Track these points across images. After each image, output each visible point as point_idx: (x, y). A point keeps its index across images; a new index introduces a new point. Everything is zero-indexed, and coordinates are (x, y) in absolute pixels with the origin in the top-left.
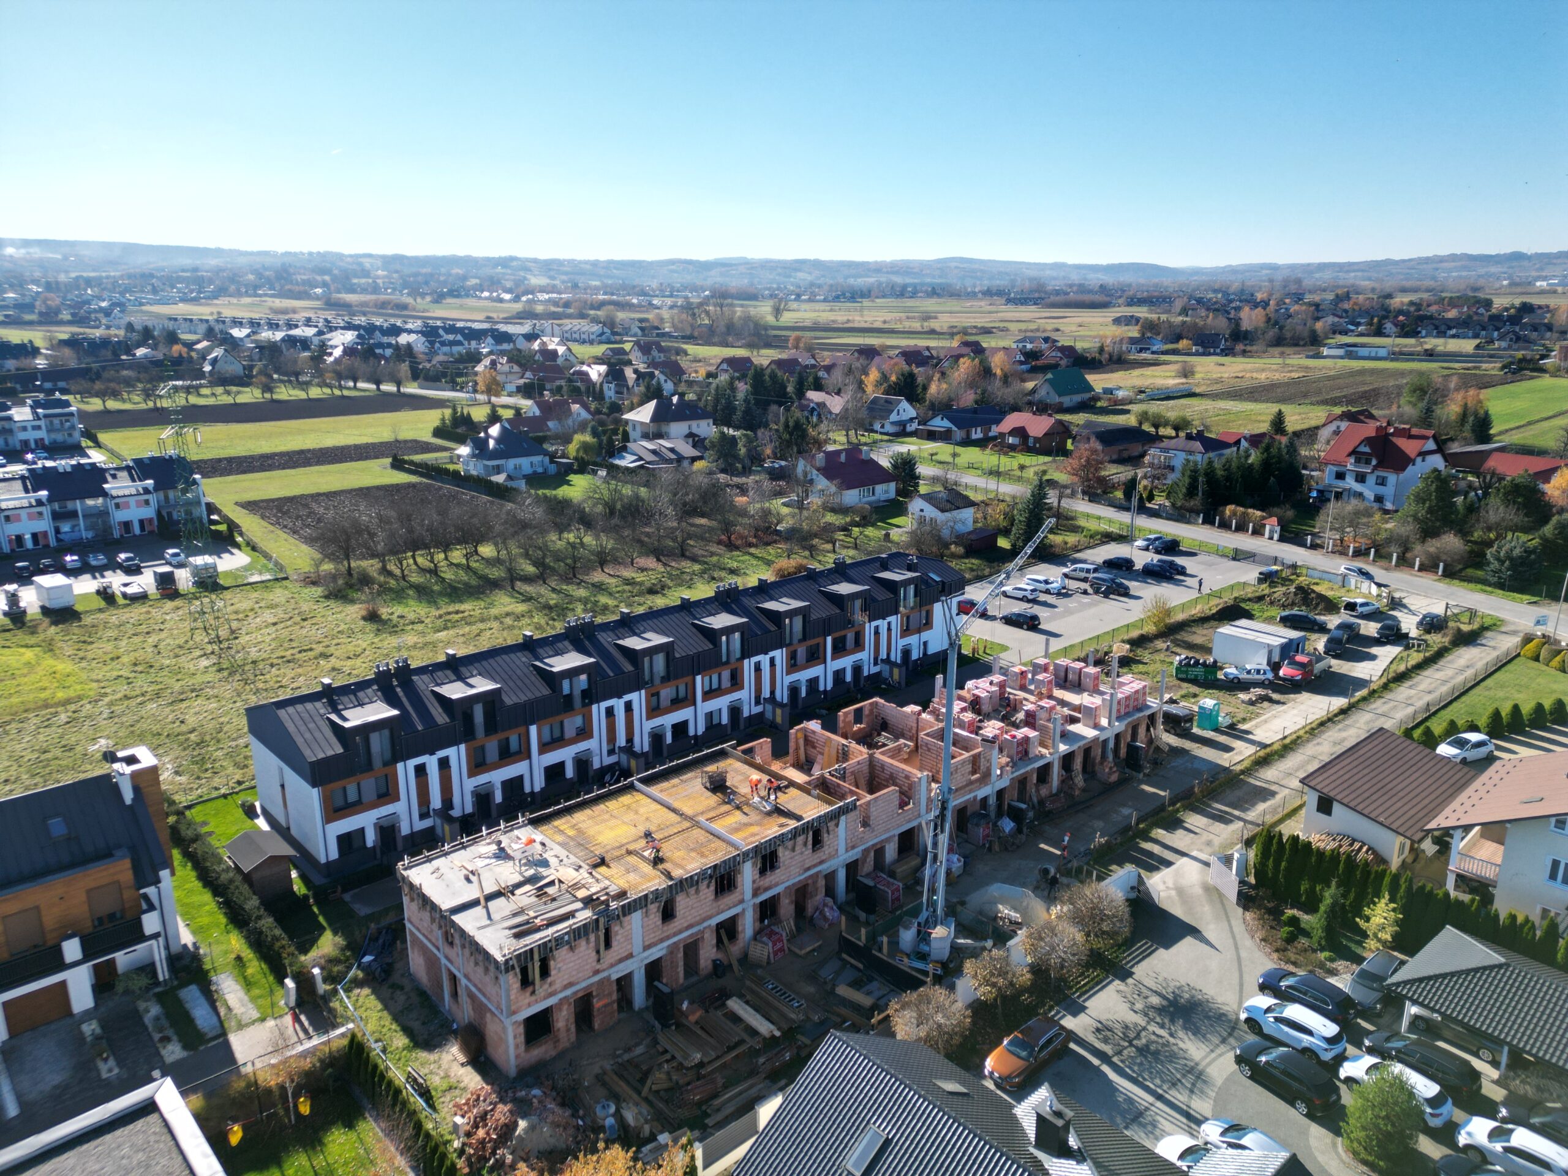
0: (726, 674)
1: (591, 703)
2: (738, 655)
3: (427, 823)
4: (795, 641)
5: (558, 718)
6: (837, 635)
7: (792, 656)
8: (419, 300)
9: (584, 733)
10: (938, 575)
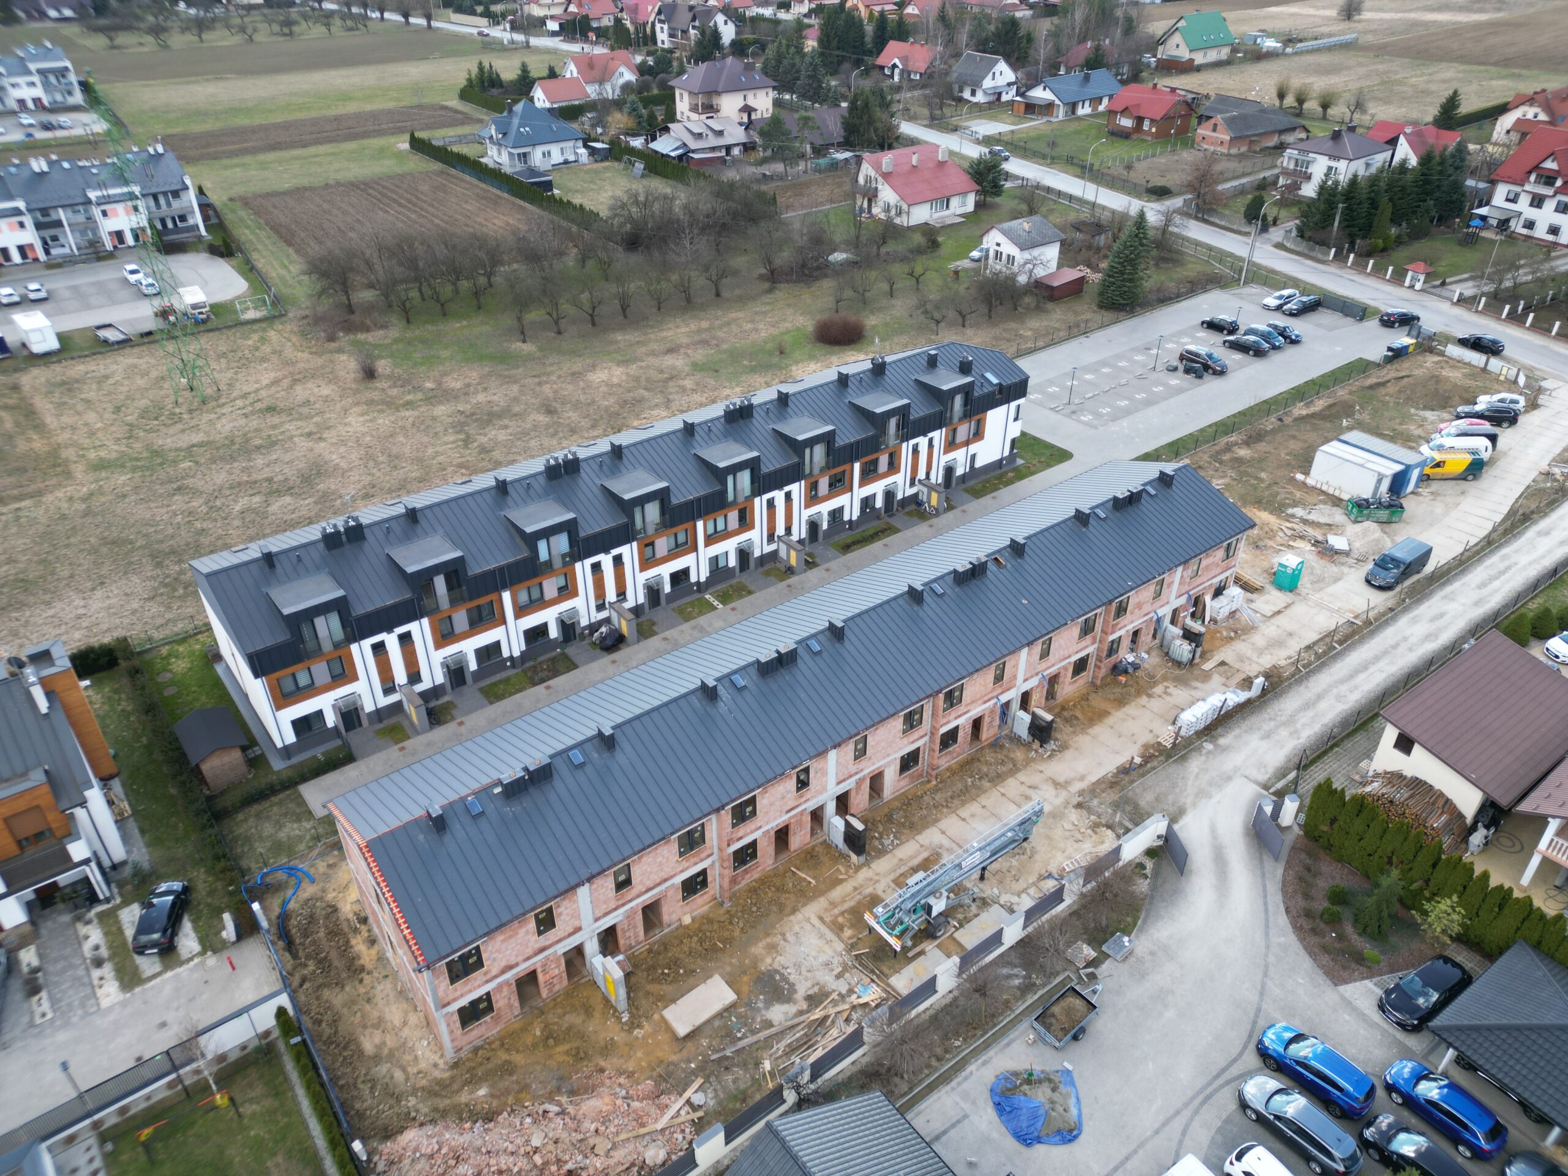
0: (733, 516)
1: (574, 562)
2: (747, 491)
3: (393, 698)
4: (816, 471)
5: (536, 581)
6: (867, 459)
7: (814, 486)
9: (567, 592)
10: (996, 375)
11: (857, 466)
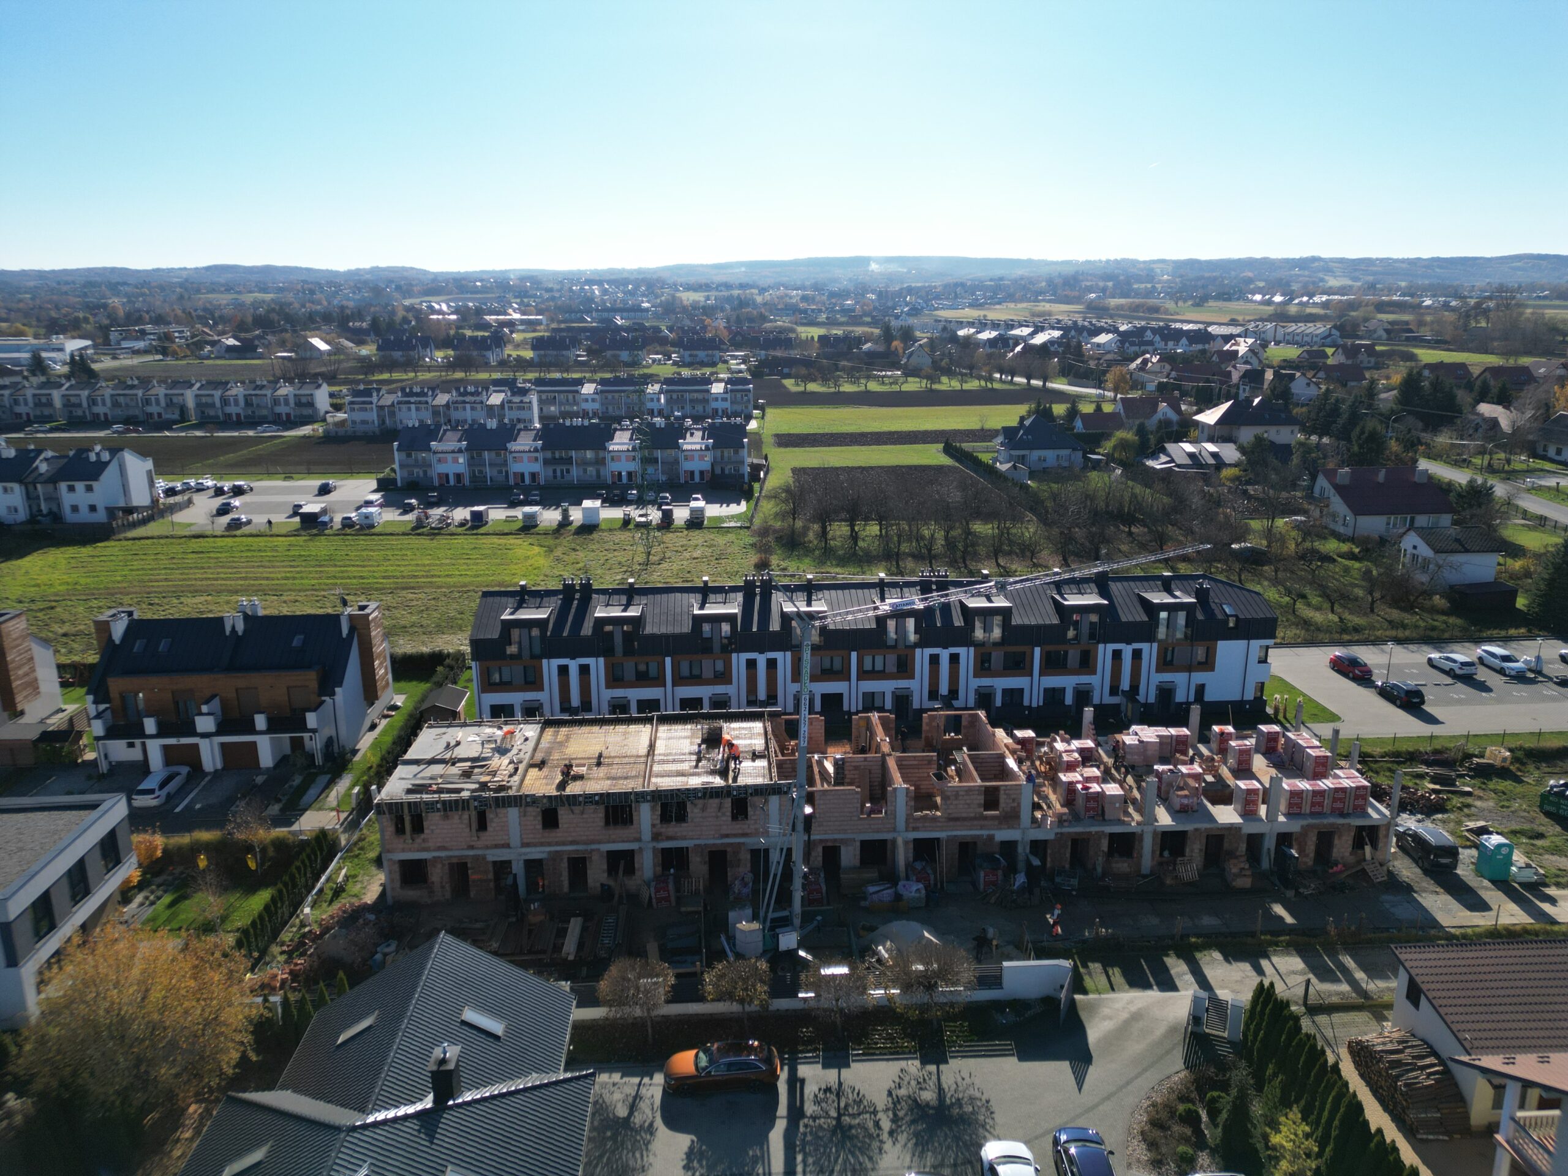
0: (892, 659)
8: (1180, 303)
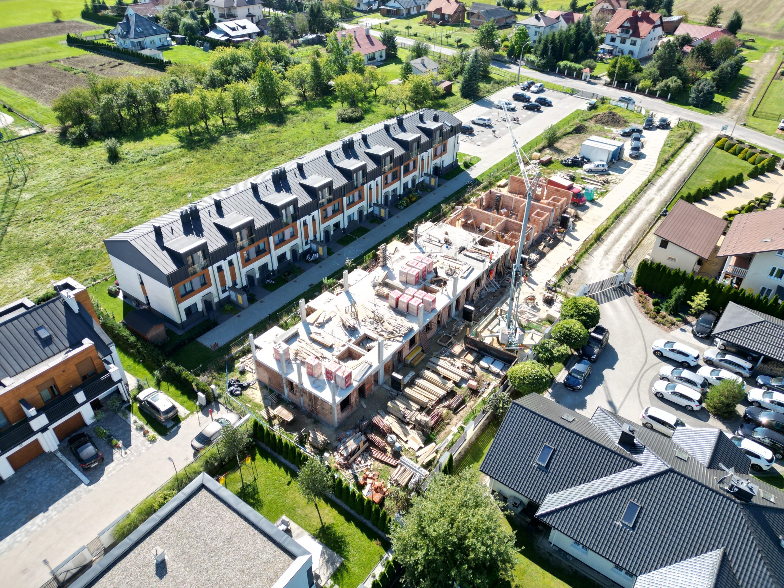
0: (356, 194)
1: (296, 220)
2: (361, 183)
3: (226, 294)
4: (387, 171)
5: (282, 230)
6: (405, 164)
7: (386, 178)
9: (294, 236)
10: (450, 123)
11: (402, 167)
